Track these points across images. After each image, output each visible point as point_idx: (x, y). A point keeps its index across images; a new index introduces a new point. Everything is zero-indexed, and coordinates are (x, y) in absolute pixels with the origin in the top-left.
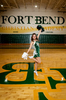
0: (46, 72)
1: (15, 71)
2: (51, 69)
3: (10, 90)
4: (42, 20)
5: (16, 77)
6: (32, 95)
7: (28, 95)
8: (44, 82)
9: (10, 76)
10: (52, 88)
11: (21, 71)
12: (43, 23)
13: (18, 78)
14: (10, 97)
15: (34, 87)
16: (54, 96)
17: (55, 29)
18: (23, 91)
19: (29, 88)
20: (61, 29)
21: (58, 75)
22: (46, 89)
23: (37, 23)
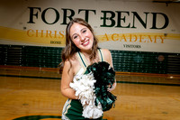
4: (116, 19)
12: (119, 26)
17: (146, 39)
23: (104, 25)
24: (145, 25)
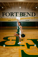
2: (28, 39)
3: (7, 49)
6: (18, 51)
7: (16, 51)
8: (24, 46)
9: (7, 43)
10: (28, 48)
11: (12, 40)
12: (24, 16)
13: (11, 44)
14: (7, 52)
15: (19, 48)
19: (16, 48)
20: (33, 19)
21: (31, 42)
22: (25, 48)
23: (21, 16)
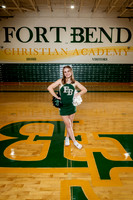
0: (90, 142)
1: (25, 138)
2: (100, 136)
3: (11, 179)
4: (84, 35)
5: (25, 151)
6: (57, 194)
7: (49, 193)
8: (84, 164)
11: (37, 138)
12: (88, 41)
13: (30, 154)
15: (62, 175)
16: (104, 196)
17: (112, 52)
18: (39, 183)
19: (52, 176)
20: (123, 53)
21: (115, 149)
23: (74, 41)
24: (111, 40)
